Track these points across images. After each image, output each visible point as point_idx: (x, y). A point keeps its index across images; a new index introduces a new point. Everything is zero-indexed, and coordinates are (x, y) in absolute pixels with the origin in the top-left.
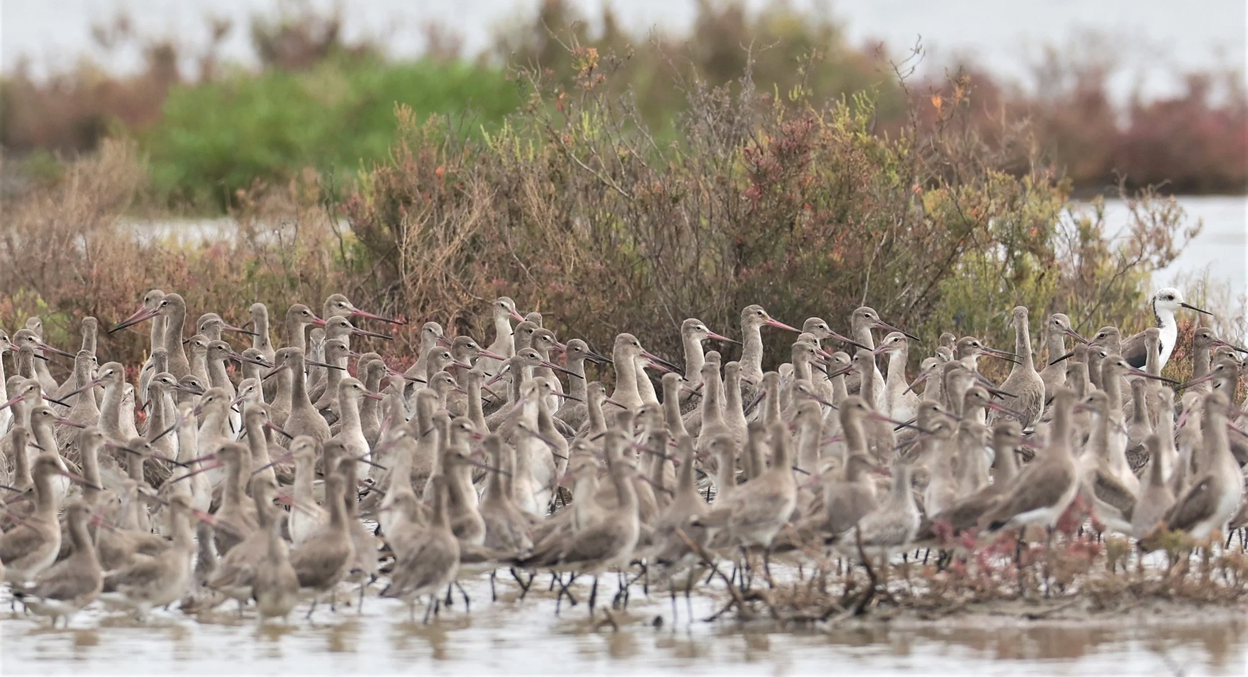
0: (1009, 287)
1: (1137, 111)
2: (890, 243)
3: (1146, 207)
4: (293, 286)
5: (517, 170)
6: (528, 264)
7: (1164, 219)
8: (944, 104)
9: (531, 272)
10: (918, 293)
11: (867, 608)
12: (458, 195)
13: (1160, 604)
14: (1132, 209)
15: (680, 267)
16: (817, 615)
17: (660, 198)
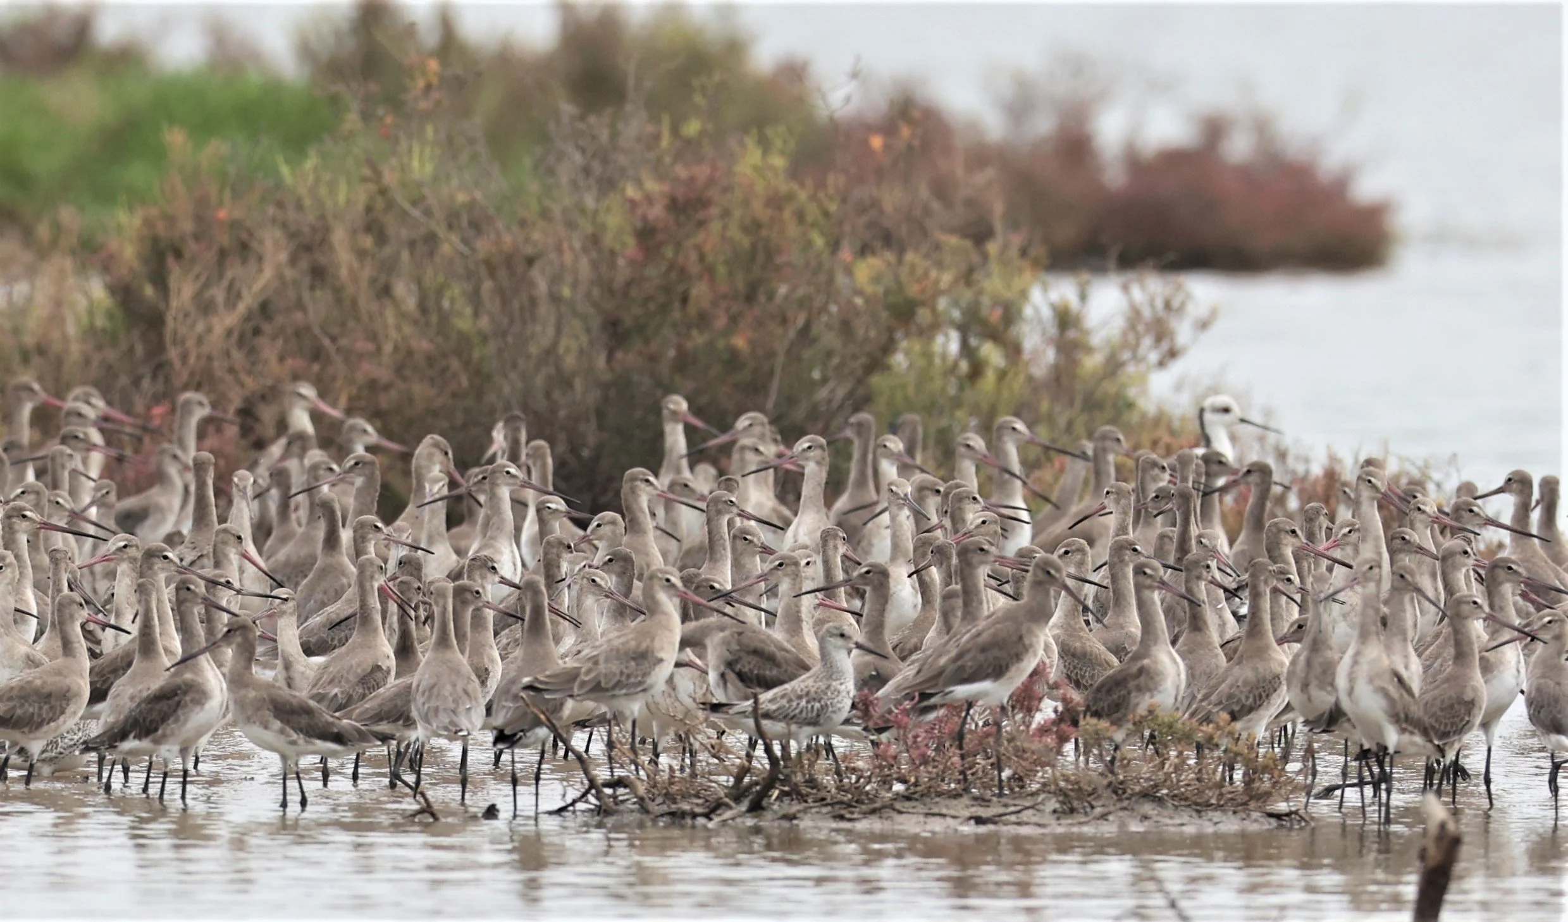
0: (961, 388)
1: (1135, 163)
2: (807, 326)
3: (1143, 288)
4: (25, 358)
5: (322, 217)
6: (333, 339)
7: (1168, 305)
8: (887, 147)
9: (338, 350)
10: (841, 393)
11: (764, 803)
12: (244, 247)
13: (1148, 808)
14: (1125, 288)
15: (533, 350)
16: (698, 810)
17: (509, 260)
